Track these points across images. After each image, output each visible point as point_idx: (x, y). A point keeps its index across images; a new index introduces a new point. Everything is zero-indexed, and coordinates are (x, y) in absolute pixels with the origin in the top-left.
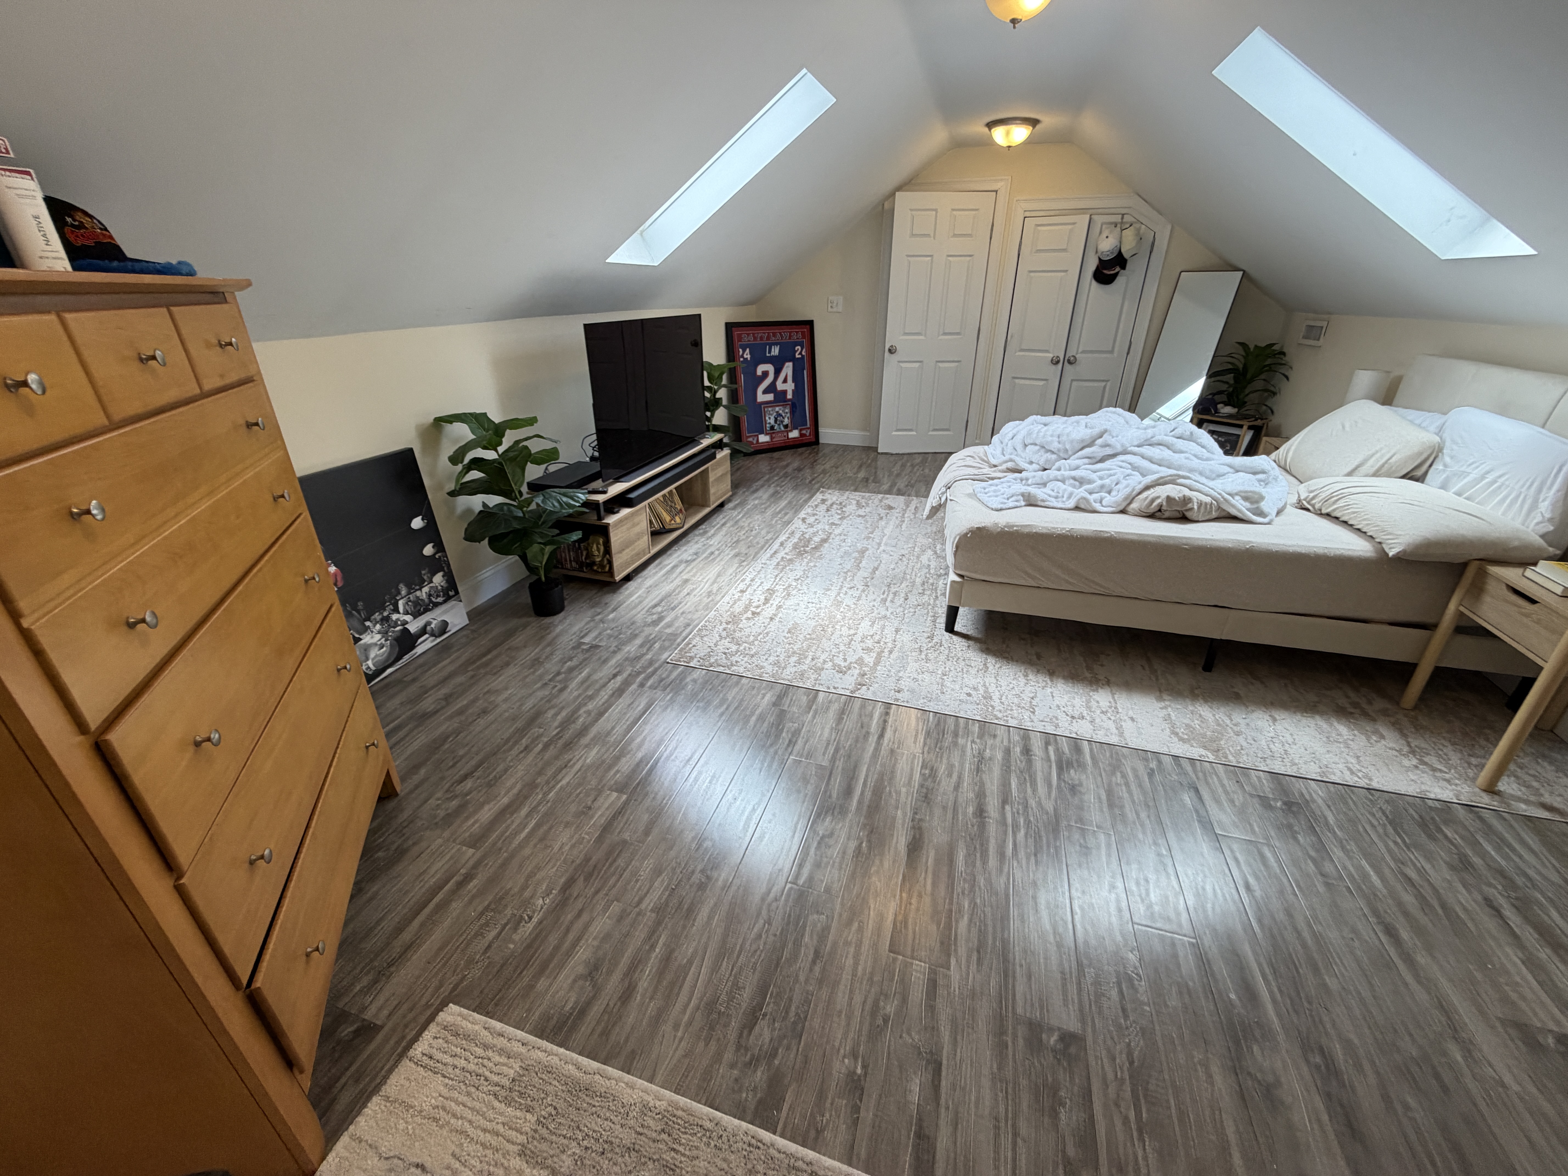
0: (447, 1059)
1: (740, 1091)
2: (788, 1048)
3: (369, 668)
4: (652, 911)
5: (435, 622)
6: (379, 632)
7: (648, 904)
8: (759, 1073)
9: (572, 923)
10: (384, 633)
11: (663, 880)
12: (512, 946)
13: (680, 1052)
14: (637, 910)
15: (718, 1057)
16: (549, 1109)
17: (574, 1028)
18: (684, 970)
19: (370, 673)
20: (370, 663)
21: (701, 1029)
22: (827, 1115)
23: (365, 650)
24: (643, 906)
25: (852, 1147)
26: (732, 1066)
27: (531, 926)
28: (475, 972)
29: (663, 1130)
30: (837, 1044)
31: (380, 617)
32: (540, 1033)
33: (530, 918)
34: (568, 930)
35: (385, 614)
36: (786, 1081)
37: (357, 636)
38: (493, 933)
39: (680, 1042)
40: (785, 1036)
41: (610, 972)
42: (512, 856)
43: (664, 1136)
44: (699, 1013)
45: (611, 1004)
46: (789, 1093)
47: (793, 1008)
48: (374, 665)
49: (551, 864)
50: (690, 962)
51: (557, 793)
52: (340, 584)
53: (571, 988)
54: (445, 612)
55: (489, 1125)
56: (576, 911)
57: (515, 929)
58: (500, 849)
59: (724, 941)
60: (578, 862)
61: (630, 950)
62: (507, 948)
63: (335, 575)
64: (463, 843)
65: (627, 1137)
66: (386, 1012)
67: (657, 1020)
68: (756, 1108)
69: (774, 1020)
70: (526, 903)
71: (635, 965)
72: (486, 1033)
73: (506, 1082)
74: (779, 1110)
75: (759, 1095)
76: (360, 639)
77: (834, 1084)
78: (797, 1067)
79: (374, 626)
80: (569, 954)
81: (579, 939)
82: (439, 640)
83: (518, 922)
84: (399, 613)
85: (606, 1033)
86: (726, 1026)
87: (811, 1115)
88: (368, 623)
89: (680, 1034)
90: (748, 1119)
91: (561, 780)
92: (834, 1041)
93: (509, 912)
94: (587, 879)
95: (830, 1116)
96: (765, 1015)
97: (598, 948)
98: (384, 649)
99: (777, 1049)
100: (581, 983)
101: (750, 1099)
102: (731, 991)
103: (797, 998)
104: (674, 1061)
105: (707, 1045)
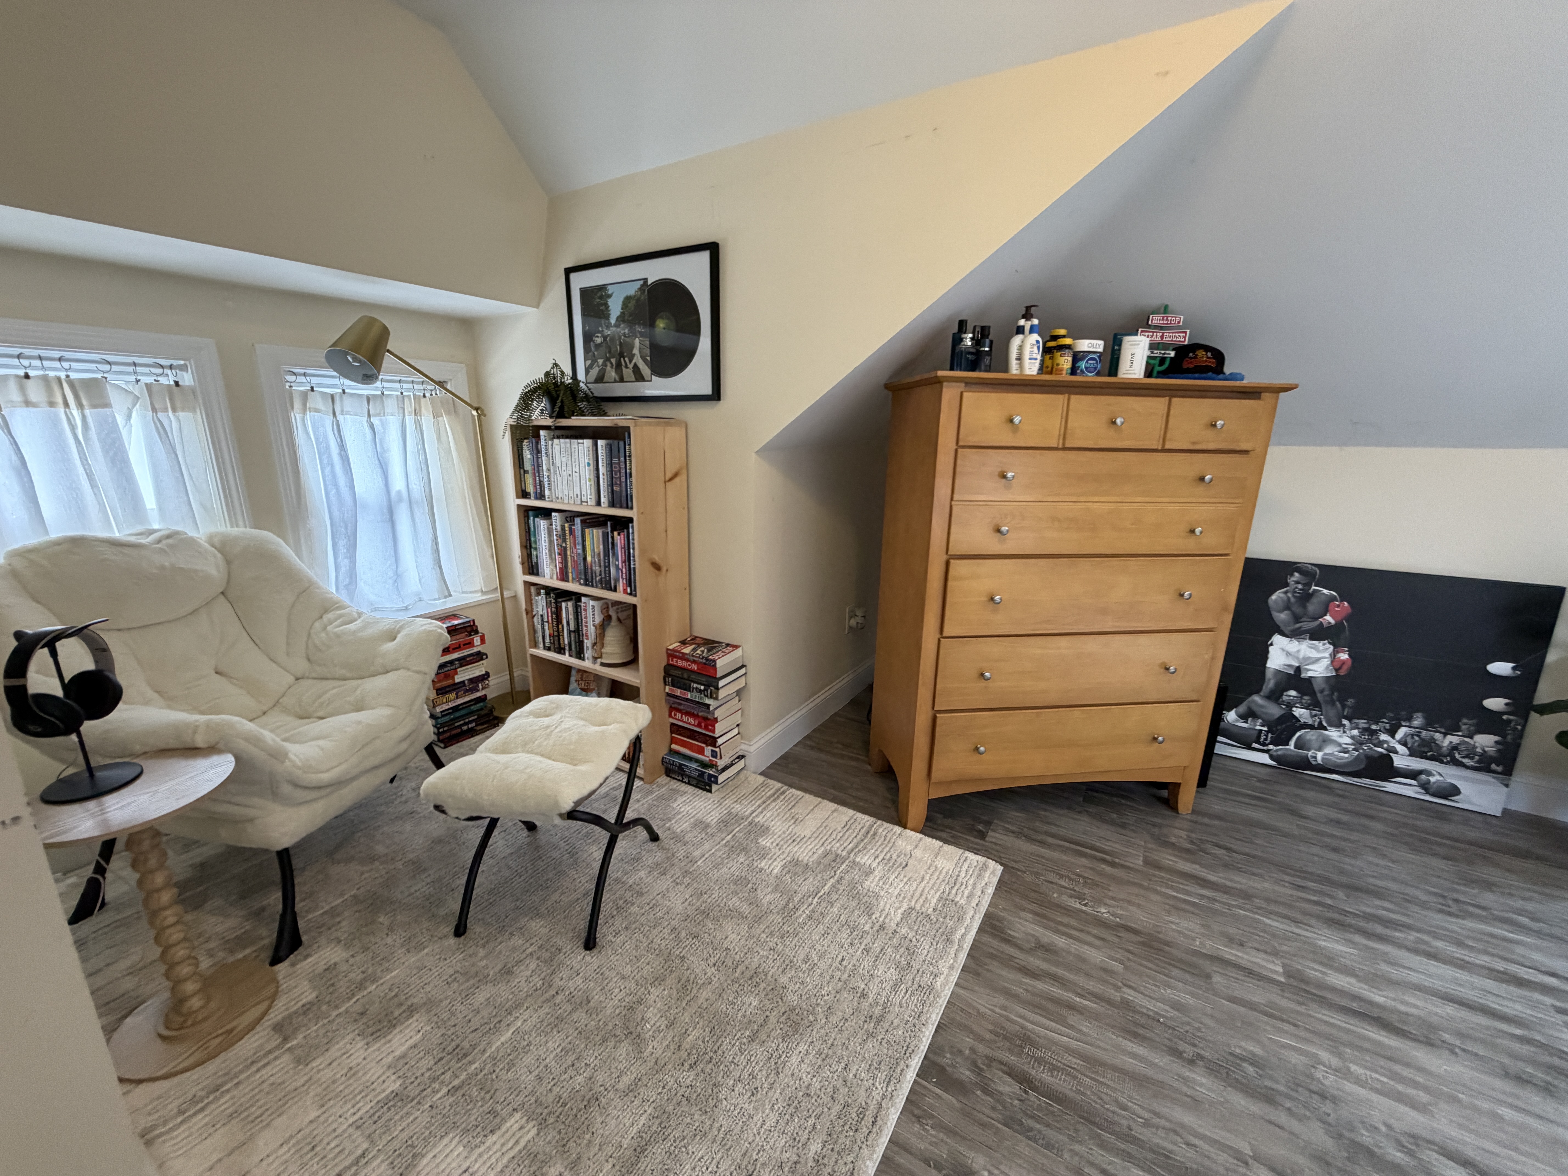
0: (964, 869)
1: (952, 1053)
2: (994, 1109)
3: (1315, 757)
4: (1122, 997)
5: (1438, 778)
6: (1352, 737)
7: (1130, 995)
8: (968, 1073)
9: (1088, 933)
10: (1358, 743)
11: (1168, 1012)
12: (1055, 895)
13: (982, 1009)
14: (1120, 984)
15: (979, 1038)
16: (935, 919)
17: (994, 936)
18: (1063, 1022)
19: (1314, 763)
20: (1320, 755)
21: (1003, 1028)
22: (932, 1132)
23: (1324, 741)
24: (1125, 989)
25: (906, 1150)
26: (972, 1050)
27: (1078, 906)
28: (1028, 878)
29: (920, 986)
30: (1002, 1167)
31: (1366, 726)
32: (988, 916)
33: (1085, 905)
34: (1082, 931)
35: (1374, 727)
36: (961, 1098)
37: (1325, 724)
38: (1064, 884)
39: (990, 1010)
40: (1005, 1108)
41: (1045, 960)
42: (1147, 889)
43: (916, 986)
44: (1018, 1028)
45: (1017, 961)
46: (950, 1097)
47: (1038, 1126)
48: (1323, 759)
49: (1149, 916)
50: (1071, 1027)
51: (1245, 916)
52: (1342, 672)
53: (1027, 934)
54: (1466, 779)
55: (926, 891)
56: (1102, 936)
57: (1071, 896)
58: (1150, 880)
59: (1103, 1064)
60: (1160, 936)
61: (1072, 976)
62: (1053, 893)
63: (1343, 663)
64: (1145, 857)
65: (916, 965)
66: (994, 840)
67: (1007, 993)
68: (938, 1065)
69: (1021, 1100)
70: (1099, 902)
71: (1055, 979)
72: (983, 884)
73: (951, 896)
74: (936, 1084)
75: (948, 1069)
76: (1325, 729)
77: (962, 1149)
78: (975, 1113)
79: (1352, 729)
80: (1057, 931)
81: (1071, 937)
82: (1428, 798)
83: (1080, 897)
84: (1393, 737)
85: (993, 957)
86: (1010, 1051)
87: (933, 1115)
88: (1345, 722)
89: (997, 1010)
90: (930, 1055)
91: (1269, 918)
92: (1006, 1165)
93: (1086, 891)
94: (1143, 944)
95: (931, 1135)
96: (1026, 1092)
97: (1069, 953)
98: (1347, 755)
99: (992, 1097)
100: (1033, 940)
101: (946, 1059)
102: (1046, 1063)
103: (1050, 1133)
104: (975, 1004)
105: (991, 1031)
